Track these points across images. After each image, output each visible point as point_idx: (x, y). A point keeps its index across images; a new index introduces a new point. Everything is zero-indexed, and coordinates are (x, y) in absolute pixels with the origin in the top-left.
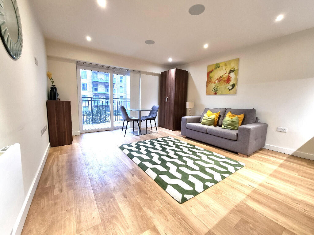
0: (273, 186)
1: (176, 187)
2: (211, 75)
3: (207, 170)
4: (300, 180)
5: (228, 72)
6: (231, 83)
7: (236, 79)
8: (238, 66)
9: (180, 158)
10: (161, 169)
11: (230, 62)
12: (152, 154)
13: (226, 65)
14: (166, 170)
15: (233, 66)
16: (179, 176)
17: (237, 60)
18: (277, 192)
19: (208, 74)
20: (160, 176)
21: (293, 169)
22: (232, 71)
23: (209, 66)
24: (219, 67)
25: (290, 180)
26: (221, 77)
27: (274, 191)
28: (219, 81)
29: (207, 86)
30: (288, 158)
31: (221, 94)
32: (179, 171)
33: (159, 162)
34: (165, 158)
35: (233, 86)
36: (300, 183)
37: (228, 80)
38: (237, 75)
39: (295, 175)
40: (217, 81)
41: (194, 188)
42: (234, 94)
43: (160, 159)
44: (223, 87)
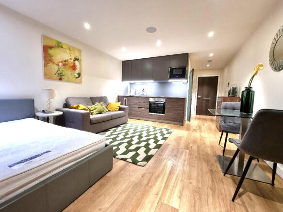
2: (51, 52)
5: (73, 59)
6: (77, 71)
8: (81, 57)
11: (74, 48)
13: (70, 49)
17: (80, 51)
22: (76, 59)
24: (62, 47)
26: (65, 61)
28: (64, 65)
29: (45, 66)
31: (68, 81)
35: (79, 75)
37: (74, 67)
38: (81, 65)
40: (60, 64)
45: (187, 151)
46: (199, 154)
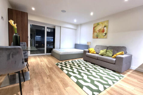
0: (122, 87)
1: (88, 87)
2: (95, 28)
3: (104, 78)
4: (138, 84)
5: (103, 27)
6: (105, 32)
7: (107, 31)
8: (108, 24)
9: (88, 71)
10: (79, 77)
11: (104, 22)
12: (73, 68)
13: (102, 23)
14: (82, 78)
15: (105, 24)
16: (89, 81)
17: (108, 21)
18: (124, 90)
19: (94, 28)
20: (79, 80)
21: (135, 78)
22: (105, 26)
23: (94, 24)
24: (99, 24)
25: (132, 83)
26: (100, 30)
27: (123, 90)
28: (99, 32)
29: (93, 34)
30: (133, 71)
31: (100, 38)
32: (88, 78)
33: (78, 73)
34: (80, 71)
35: (106, 34)
36: (138, 85)
37: (103, 31)
38: (107, 28)
39: (135, 80)
40: (98, 32)
41: (98, 88)
42: (106, 38)
43: (78, 71)
44: (101, 35)
45: (48, 74)
46: (41, 76)
